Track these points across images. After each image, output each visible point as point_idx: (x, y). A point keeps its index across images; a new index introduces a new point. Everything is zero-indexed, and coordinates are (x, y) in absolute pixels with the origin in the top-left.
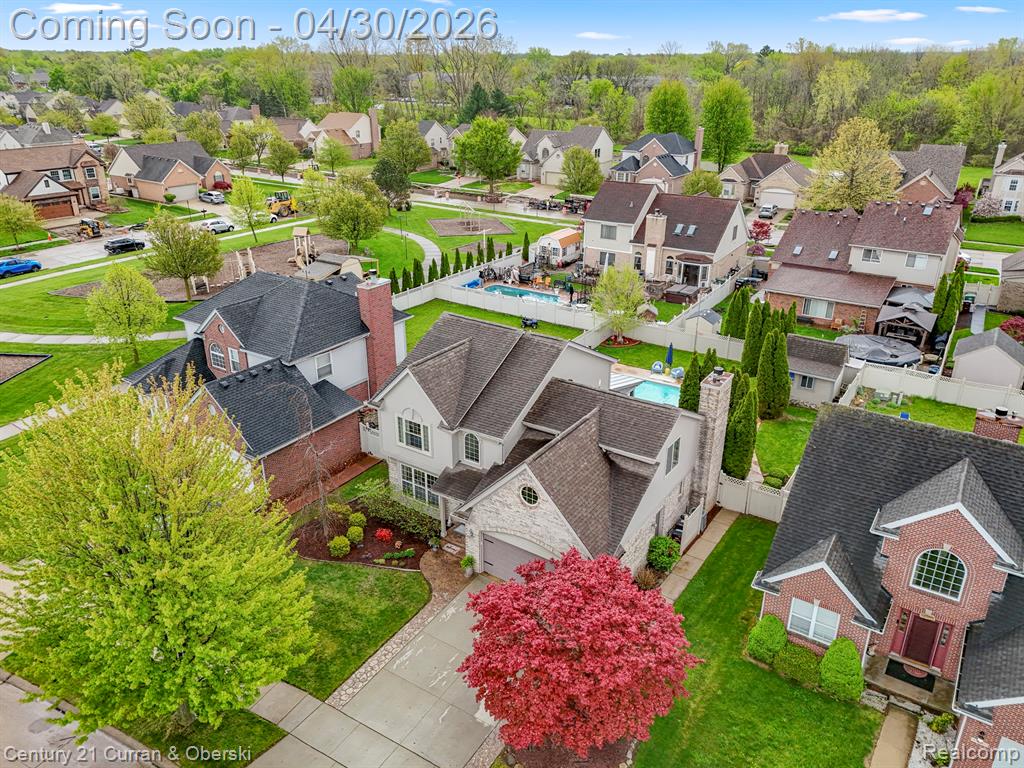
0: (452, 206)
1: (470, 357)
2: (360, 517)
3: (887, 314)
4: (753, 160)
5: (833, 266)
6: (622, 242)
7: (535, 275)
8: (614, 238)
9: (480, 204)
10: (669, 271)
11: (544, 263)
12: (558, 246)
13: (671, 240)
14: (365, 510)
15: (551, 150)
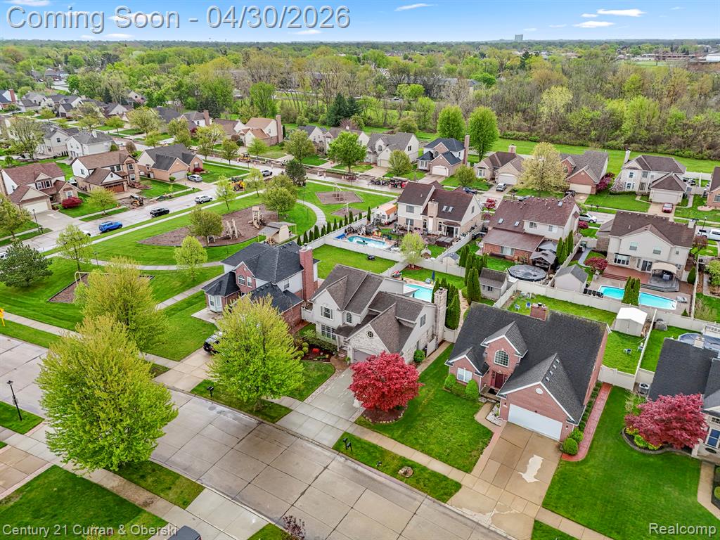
0: (328, 182)
1: (348, 283)
2: (306, 344)
3: (536, 255)
4: (496, 156)
5: (517, 230)
6: (417, 215)
7: (374, 230)
8: (413, 212)
9: (343, 181)
10: (440, 229)
11: (378, 223)
12: (385, 214)
13: (441, 214)
14: (308, 342)
15: (384, 147)
